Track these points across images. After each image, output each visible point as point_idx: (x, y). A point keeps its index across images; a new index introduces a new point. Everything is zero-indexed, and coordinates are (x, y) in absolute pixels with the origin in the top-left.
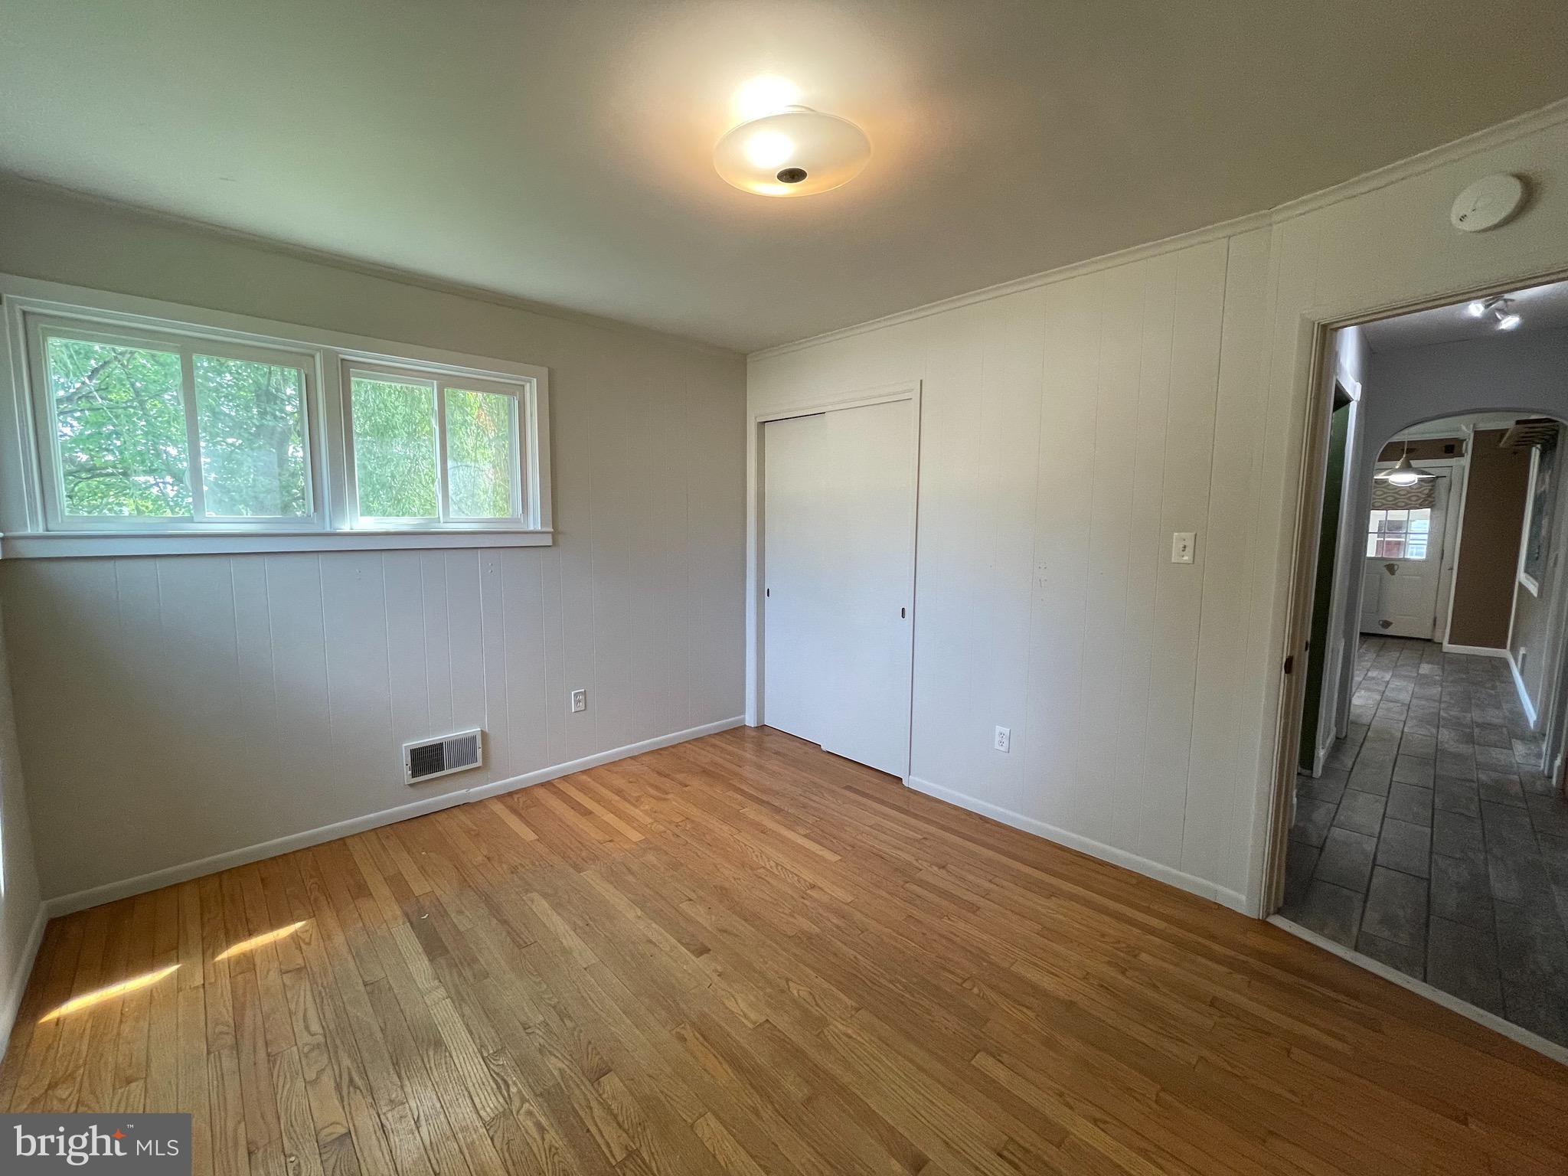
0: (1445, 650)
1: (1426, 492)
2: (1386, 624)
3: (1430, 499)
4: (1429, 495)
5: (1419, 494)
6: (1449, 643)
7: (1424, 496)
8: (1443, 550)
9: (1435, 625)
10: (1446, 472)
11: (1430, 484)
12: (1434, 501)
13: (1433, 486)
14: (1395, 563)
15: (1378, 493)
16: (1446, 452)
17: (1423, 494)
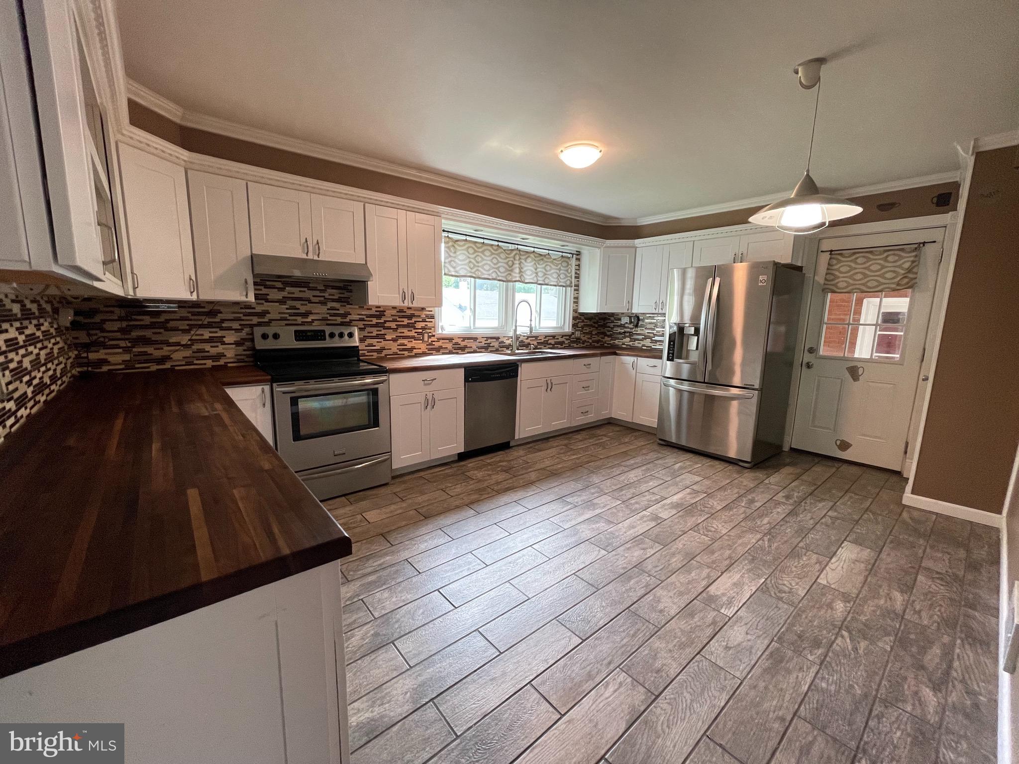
0: (905, 501)
1: (907, 265)
2: (844, 446)
3: (911, 276)
4: (910, 270)
5: (897, 269)
6: (912, 493)
7: (903, 272)
8: (924, 349)
9: (906, 452)
10: (937, 235)
11: (914, 254)
12: (916, 278)
13: (916, 256)
14: (859, 364)
15: (843, 269)
16: (938, 204)
17: (903, 269)
